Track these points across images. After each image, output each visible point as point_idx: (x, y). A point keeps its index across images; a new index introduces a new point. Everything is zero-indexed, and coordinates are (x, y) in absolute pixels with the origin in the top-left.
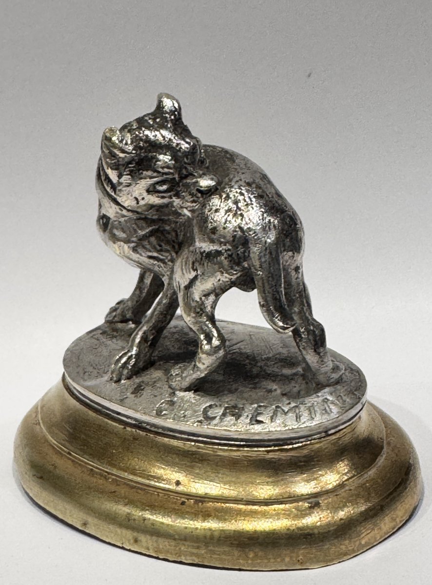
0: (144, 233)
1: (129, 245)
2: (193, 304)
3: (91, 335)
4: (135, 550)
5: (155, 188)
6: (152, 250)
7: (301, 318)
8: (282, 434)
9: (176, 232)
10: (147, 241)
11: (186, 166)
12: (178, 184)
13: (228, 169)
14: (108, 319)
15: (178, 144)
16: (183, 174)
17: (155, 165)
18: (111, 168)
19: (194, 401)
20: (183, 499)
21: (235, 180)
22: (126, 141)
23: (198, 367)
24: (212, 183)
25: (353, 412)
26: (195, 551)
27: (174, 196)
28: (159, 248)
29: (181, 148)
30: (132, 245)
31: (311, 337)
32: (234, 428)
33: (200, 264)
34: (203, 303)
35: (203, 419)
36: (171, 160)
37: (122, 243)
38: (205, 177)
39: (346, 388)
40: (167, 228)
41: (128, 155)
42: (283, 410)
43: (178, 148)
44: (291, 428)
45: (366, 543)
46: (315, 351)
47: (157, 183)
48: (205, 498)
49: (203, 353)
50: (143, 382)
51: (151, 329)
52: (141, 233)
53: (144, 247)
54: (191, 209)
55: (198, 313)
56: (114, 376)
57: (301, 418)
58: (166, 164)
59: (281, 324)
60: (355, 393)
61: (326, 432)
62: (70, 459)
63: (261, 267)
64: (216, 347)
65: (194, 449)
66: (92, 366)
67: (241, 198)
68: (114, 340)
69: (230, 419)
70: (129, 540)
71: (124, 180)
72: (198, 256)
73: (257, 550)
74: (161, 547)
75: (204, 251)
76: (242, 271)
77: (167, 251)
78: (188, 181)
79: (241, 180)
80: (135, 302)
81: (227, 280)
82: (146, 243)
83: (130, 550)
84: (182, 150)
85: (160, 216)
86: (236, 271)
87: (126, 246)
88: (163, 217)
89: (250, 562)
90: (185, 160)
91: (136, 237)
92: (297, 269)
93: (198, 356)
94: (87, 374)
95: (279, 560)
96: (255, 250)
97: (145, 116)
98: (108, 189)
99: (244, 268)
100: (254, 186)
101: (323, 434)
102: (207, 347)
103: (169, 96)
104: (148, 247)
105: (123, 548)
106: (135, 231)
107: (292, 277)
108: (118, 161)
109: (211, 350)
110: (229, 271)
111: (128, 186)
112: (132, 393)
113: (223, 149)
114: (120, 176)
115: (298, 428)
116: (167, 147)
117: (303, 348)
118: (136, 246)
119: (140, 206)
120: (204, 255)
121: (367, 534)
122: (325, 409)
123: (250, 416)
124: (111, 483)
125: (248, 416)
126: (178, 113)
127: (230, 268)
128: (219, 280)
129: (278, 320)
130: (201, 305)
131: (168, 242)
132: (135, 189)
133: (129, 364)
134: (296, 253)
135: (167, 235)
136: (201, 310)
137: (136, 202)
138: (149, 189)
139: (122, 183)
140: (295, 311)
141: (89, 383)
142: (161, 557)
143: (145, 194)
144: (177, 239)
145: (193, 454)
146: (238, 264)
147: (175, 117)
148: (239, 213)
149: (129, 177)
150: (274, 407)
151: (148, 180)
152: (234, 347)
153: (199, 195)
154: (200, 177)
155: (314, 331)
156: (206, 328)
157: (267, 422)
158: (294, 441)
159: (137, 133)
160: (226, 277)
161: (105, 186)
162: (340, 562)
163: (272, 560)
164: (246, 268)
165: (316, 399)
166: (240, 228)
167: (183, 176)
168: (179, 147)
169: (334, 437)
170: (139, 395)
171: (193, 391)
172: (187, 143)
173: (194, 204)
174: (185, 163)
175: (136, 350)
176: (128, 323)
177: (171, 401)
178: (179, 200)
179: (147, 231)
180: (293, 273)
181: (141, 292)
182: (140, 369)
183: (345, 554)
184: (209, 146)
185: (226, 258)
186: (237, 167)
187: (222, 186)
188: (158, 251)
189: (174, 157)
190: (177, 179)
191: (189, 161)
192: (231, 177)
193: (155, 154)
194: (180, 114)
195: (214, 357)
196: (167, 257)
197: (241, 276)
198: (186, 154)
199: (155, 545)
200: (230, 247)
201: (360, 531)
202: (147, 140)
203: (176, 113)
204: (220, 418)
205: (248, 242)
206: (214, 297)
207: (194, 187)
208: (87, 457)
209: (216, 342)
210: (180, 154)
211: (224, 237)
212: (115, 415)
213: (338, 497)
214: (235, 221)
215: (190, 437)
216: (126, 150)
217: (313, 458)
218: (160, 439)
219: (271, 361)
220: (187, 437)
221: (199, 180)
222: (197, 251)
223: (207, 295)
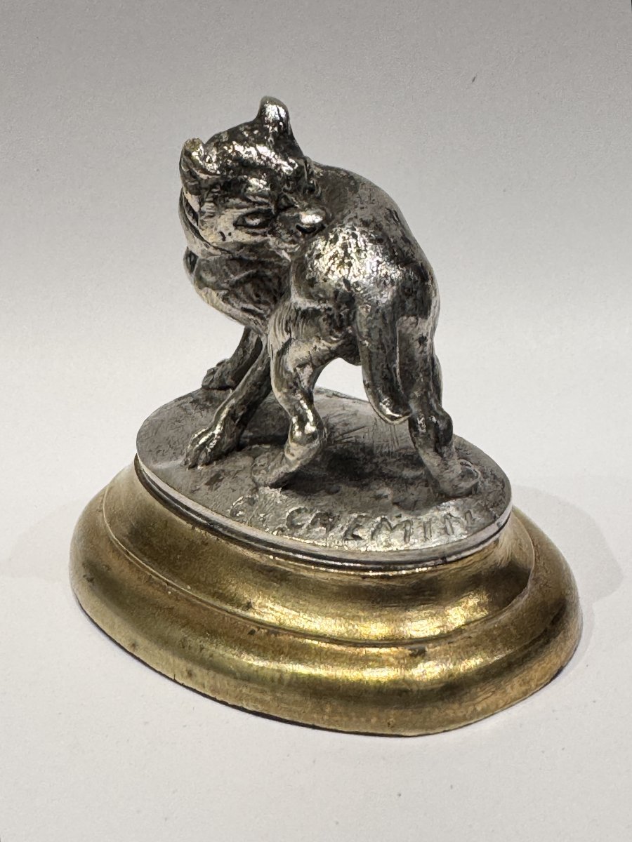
0: (237, 278)
1: (218, 292)
2: (286, 376)
3: (179, 403)
4: (189, 686)
5: (244, 221)
6: (248, 301)
7: (421, 406)
8: (383, 556)
9: (280, 279)
10: (241, 288)
11: (286, 194)
12: (275, 217)
13: (345, 201)
14: (204, 384)
15: (278, 165)
16: (281, 204)
17: (245, 190)
18: (190, 193)
19: (279, 502)
20: (252, 628)
21: (348, 217)
22: (211, 158)
23: (286, 459)
24: (318, 219)
25: (483, 535)
26: (258, 696)
27: (270, 234)
28: (255, 298)
29: (281, 170)
30: (223, 292)
31: (431, 432)
32: (322, 543)
33: (294, 325)
34: (297, 376)
35: (286, 527)
36: (267, 186)
37: (210, 290)
38: (309, 211)
39: (480, 502)
40: (269, 273)
41: (210, 177)
42: (390, 524)
43: (277, 171)
44: (395, 549)
45: (482, 709)
46: (436, 450)
47: (247, 215)
48: (280, 628)
49: (294, 441)
50: (223, 471)
51: (240, 403)
52: (234, 278)
53: (237, 296)
54: (292, 251)
55: (291, 388)
56: (189, 459)
57: (411, 537)
58: (260, 191)
59: (389, 412)
60: (491, 509)
61: (443, 558)
62: (128, 560)
63: (369, 335)
64: (309, 435)
65: (272, 564)
66: (169, 443)
67: (353, 241)
68: (204, 413)
69: (320, 530)
70: (182, 673)
71: (207, 209)
72: (293, 315)
73: (335, 704)
74: (219, 685)
75: (300, 309)
76: (344, 338)
77: (266, 303)
78: (287, 214)
79: (356, 217)
80: (236, 365)
81: (325, 348)
82: (239, 291)
83: (183, 685)
84: (282, 174)
85: (258, 257)
86: (336, 337)
87: (214, 294)
88: (263, 259)
89: (326, 717)
90: (286, 186)
91: (228, 282)
92: (422, 340)
93: (287, 445)
94: (161, 453)
95: (363, 719)
96: (363, 311)
97: (241, 126)
98: (190, 218)
99: (347, 336)
100: (373, 225)
101: (440, 561)
102: (298, 434)
103: (274, 101)
104: (242, 296)
105: (175, 681)
106: (227, 276)
107: (416, 351)
108: (200, 183)
109: (302, 438)
110: (328, 337)
111: (211, 217)
112: (207, 484)
113: (348, 173)
114: (201, 203)
115: (404, 550)
116: (263, 169)
117: (419, 446)
118: (227, 295)
119: (227, 243)
120: (300, 313)
121: (484, 698)
122: (445, 529)
123: (346, 529)
124: (170, 597)
125: (342, 528)
126: (284, 124)
127: (328, 333)
128: (315, 348)
129: (387, 406)
130: (295, 378)
131: (268, 291)
132: (219, 220)
133: (208, 446)
134: (420, 319)
135: (267, 283)
136: (296, 384)
137: (222, 237)
138: (237, 222)
139: (204, 213)
140: (415, 396)
141: (159, 466)
142: (218, 698)
143: (232, 229)
144: (279, 289)
145: (272, 570)
146: (340, 329)
147: (279, 128)
148: (346, 261)
149: (212, 204)
150: (379, 519)
151: (235, 210)
152: (351, 434)
153: (300, 233)
154: (303, 209)
155: (436, 424)
156: (300, 408)
157: (366, 538)
158: (399, 567)
159: (226, 148)
160: (324, 345)
161: (187, 215)
162: (445, 731)
163: (354, 719)
164: (350, 334)
165: (436, 513)
166: (346, 282)
167: (282, 207)
168: (279, 169)
169: (454, 566)
170: (214, 486)
171: (280, 489)
172: (290, 164)
173: (293, 246)
174: (285, 190)
175: (220, 429)
176: (227, 391)
177: (252, 499)
178: (274, 239)
179: (243, 275)
180: (417, 345)
181: (245, 352)
182: (223, 453)
183: (452, 722)
184: (331, 168)
185: (324, 320)
186: (358, 200)
187: (331, 224)
188: (255, 303)
189: (272, 182)
190: (273, 211)
191: (291, 188)
192: (346, 211)
193: (245, 176)
194: (286, 125)
195: (305, 448)
196: (265, 311)
197: (343, 345)
198: (287, 179)
199: (212, 682)
200: (331, 306)
201: (476, 693)
202: (238, 158)
203: (281, 124)
204: (308, 527)
205: (354, 300)
206: (311, 369)
207: (295, 223)
208: (146, 560)
209: (310, 428)
210: (279, 179)
211: (324, 292)
212: (184, 510)
213: (451, 645)
214: (340, 272)
215: (268, 548)
216: (209, 170)
217: (424, 591)
218: (233, 547)
219: (392, 457)
220: (264, 547)
221: (301, 213)
222: (293, 308)
223: (302, 366)
